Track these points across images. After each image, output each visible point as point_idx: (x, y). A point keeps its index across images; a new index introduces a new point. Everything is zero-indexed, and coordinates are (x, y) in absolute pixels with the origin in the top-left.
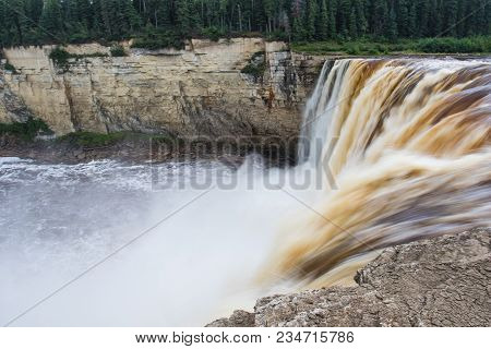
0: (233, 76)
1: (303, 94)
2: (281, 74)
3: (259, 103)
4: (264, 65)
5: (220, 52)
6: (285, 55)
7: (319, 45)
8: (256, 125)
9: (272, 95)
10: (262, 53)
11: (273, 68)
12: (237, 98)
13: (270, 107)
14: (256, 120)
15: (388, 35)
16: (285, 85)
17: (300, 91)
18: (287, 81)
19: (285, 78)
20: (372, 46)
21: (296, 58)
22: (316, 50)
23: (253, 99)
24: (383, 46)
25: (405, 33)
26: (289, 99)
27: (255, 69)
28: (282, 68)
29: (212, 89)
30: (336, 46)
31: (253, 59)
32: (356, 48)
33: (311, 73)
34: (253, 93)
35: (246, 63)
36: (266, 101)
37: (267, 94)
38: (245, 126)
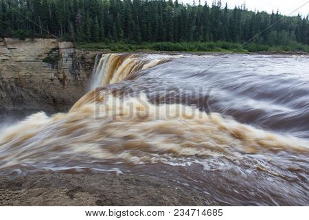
0: (37, 64)
1: (85, 76)
2: (70, 63)
3: (57, 82)
4: (58, 57)
5: (26, 48)
6: (72, 51)
7: (93, 45)
8: (55, 97)
9: (65, 77)
10: (57, 49)
11: (64, 59)
12: (41, 79)
13: (64, 84)
14: (55, 94)
15: (136, 39)
16: (73, 70)
17: (83, 74)
18: (74, 67)
19: (73, 65)
20: (126, 46)
21: (80, 52)
22: (91, 48)
23: (52, 80)
24: (132, 46)
25: (146, 38)
26: (76, 79)
27: (52, 59)
28: (71, 59)
29: (22, 73)
30: (105, 46)
31: (51, 52)
32: (116, 47)
33: (88, 63)
34: (52, 75)
35: (47, 56)
36: (61, 81)
37: (61, 76)
38: (48, 97)
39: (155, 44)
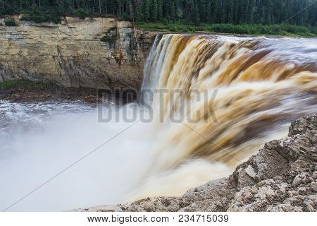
0: (95, 43)
1: (142, 56)
2: (127, 43)
3: (113, 61)
4: (116, 37)
5: (86, 26)
6: (130, 30)
7: (152, 25)
8: (110, 77)
9: (121, 57)
10: (115, 28)
11: (122, 39)
12: (98, 58)
13: (120, 64)
14: (110, 73)
15: (194, 21)
16: (131, 50)
17: (140, 54)
18: (132, 47)
19: (130, 46)
20: (185, 27)
21: (137, 32)
22: (151, 28)
23: (109, 59)
24: (191, 27)
25: (204, 20)
26: (133, 59)
27: (110, 39)
28: (128, 38)
29: (80, 52)
30: (162, 26)
31: (109, 32)
32: (176, 27)
33: (147, 43)
34: (109, 55)
35: (104, 35)
36: (117, 60)
37: (118, 56)
38: (103, 76)
39: (214, 26)
